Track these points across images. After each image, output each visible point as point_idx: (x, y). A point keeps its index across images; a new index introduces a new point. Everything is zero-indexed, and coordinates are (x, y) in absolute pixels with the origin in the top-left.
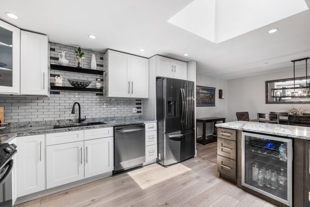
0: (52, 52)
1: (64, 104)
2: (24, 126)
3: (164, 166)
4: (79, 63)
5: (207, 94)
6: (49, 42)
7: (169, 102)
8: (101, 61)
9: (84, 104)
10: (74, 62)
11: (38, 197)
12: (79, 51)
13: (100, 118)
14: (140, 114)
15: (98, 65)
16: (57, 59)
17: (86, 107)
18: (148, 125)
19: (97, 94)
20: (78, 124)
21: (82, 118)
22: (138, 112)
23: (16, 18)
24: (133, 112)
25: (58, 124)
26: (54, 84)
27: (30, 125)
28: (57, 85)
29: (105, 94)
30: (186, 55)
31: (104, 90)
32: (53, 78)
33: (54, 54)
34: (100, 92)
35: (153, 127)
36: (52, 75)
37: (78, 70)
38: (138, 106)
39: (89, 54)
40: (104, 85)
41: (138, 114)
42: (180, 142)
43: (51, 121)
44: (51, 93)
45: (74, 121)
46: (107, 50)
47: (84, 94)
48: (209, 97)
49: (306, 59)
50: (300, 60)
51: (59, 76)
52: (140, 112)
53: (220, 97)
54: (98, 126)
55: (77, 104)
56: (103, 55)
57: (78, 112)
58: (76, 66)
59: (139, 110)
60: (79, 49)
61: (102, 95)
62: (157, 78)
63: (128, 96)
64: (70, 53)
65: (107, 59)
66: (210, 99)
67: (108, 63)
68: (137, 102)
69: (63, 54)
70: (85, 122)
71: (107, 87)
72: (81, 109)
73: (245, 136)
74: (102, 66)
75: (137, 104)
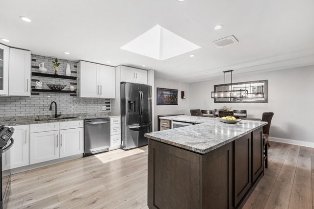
0: (33, 62)
1: (43, 103)
2: (9, 120)
3: (125, 150)
4: (56, 71)
5: (170, 95)
6: (31, 55)
7: (129, 102)
8: (75, 68)
9: (60, 103)
10: (52, 69)
11: (23, 171)
12: (56, 61)
13: (74, 114)
14: (109, 111)
15: (72, 72)
16: (38, 67)
17: (62, 105)
18: (112, 119)
19: (71, 95)
20: (55, 119)
21: (58, 114)
22: (107, 109)
23: (9, 41)
24: (103, 109)
25: (37, 118)
26: (34, 87)
27: (14, 119)
28: (37, 88)
29: (78, 95)
30: (144, 66)
31: (77, 92)
32: (34, 82)
33: (35, 64)
34: (74, 93)
35: (117, 121)
36: (32, 80)
37: (56, 76)
38: (107, 104)
39: (65, 63)
40: (77, 88)
41: (107, 111)
42: (138, 132)
43: (32, 117)
44: (32, 94)
45: (51, 116)
46: (80, 60)
47: (60, 95)
48: (171, 97)
49: (231, 71)
50: (228, 71)
51: (39, 81)
52: (109, 109)
53: (182, 97)
54: (71, 119)
55: (54, 103)
56: (76, 64)
57: (55, 109)
58: (53, 73)
59: (108, 108)
60: (56, 60)
61: (76, 95)
62: (122, 83)
63: (97, 97)
64: (48, 62)
65: (80, 67)
66: (173, 99)
67: (80, 70)
68: (107, 101)
69: (43, 64)
70: (60, 117)
71: (79, 90)
72: (57, 107)
73: (174, 124)
74: (76, 72)
75: (106, 103)
